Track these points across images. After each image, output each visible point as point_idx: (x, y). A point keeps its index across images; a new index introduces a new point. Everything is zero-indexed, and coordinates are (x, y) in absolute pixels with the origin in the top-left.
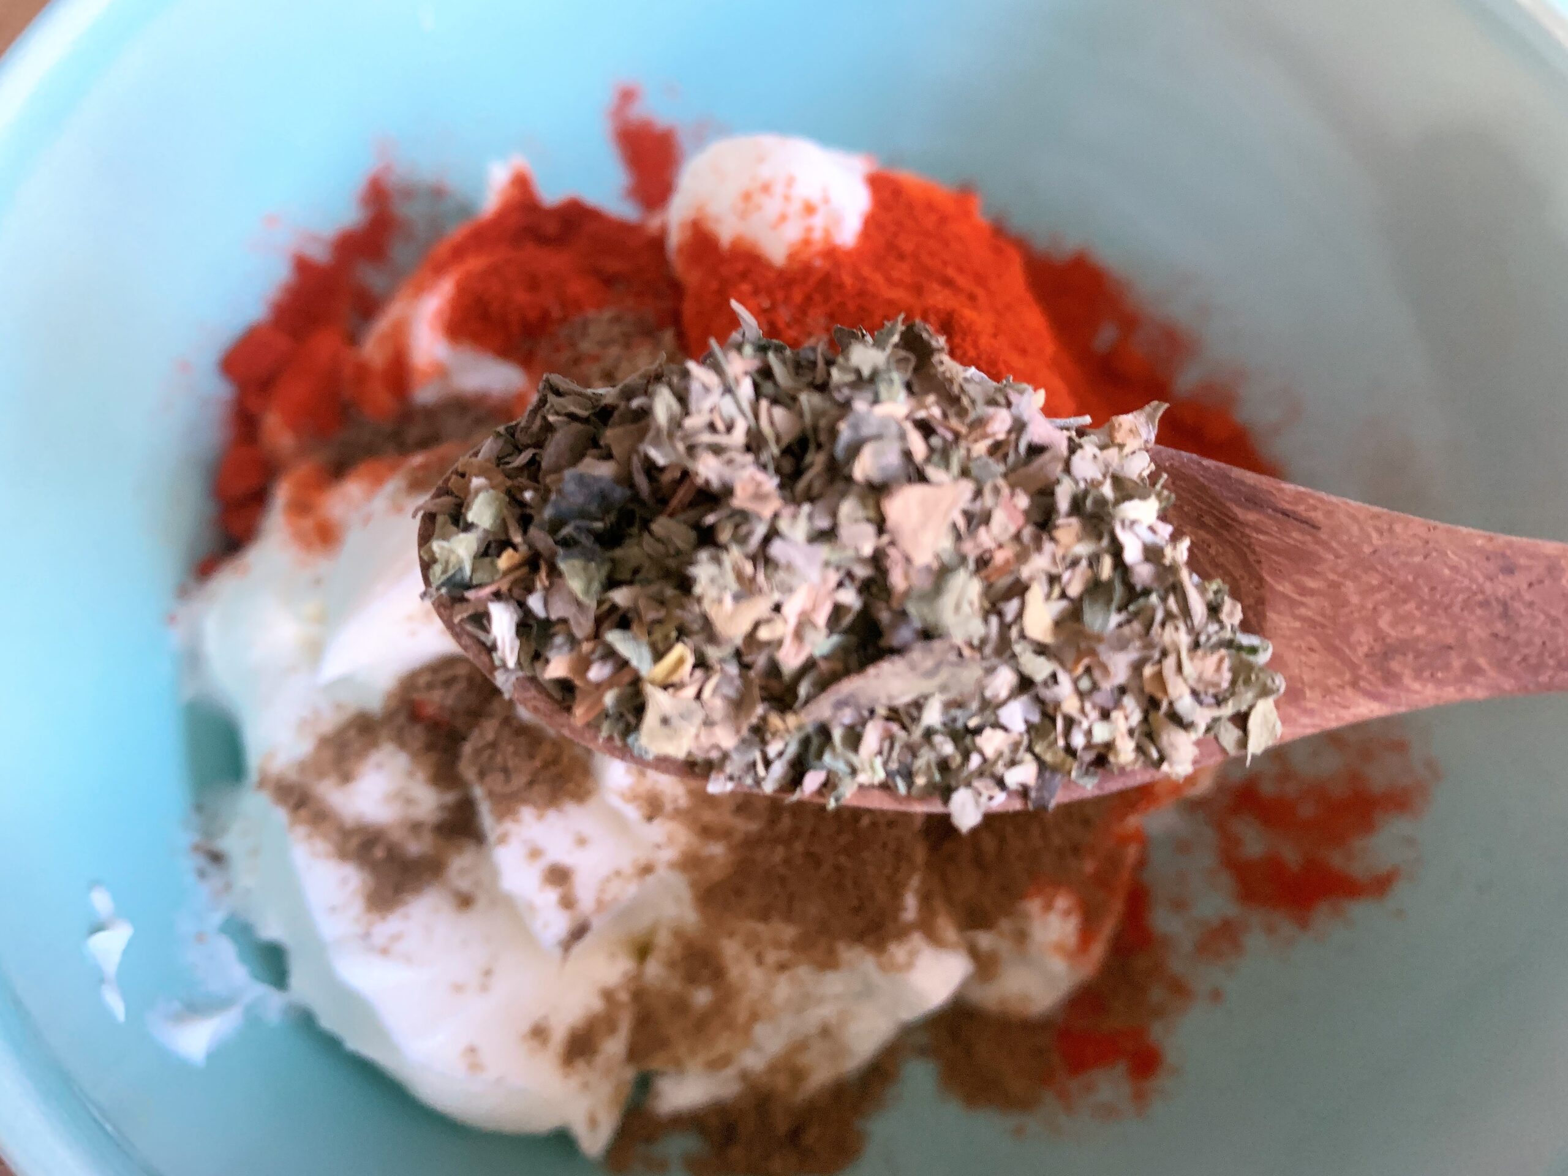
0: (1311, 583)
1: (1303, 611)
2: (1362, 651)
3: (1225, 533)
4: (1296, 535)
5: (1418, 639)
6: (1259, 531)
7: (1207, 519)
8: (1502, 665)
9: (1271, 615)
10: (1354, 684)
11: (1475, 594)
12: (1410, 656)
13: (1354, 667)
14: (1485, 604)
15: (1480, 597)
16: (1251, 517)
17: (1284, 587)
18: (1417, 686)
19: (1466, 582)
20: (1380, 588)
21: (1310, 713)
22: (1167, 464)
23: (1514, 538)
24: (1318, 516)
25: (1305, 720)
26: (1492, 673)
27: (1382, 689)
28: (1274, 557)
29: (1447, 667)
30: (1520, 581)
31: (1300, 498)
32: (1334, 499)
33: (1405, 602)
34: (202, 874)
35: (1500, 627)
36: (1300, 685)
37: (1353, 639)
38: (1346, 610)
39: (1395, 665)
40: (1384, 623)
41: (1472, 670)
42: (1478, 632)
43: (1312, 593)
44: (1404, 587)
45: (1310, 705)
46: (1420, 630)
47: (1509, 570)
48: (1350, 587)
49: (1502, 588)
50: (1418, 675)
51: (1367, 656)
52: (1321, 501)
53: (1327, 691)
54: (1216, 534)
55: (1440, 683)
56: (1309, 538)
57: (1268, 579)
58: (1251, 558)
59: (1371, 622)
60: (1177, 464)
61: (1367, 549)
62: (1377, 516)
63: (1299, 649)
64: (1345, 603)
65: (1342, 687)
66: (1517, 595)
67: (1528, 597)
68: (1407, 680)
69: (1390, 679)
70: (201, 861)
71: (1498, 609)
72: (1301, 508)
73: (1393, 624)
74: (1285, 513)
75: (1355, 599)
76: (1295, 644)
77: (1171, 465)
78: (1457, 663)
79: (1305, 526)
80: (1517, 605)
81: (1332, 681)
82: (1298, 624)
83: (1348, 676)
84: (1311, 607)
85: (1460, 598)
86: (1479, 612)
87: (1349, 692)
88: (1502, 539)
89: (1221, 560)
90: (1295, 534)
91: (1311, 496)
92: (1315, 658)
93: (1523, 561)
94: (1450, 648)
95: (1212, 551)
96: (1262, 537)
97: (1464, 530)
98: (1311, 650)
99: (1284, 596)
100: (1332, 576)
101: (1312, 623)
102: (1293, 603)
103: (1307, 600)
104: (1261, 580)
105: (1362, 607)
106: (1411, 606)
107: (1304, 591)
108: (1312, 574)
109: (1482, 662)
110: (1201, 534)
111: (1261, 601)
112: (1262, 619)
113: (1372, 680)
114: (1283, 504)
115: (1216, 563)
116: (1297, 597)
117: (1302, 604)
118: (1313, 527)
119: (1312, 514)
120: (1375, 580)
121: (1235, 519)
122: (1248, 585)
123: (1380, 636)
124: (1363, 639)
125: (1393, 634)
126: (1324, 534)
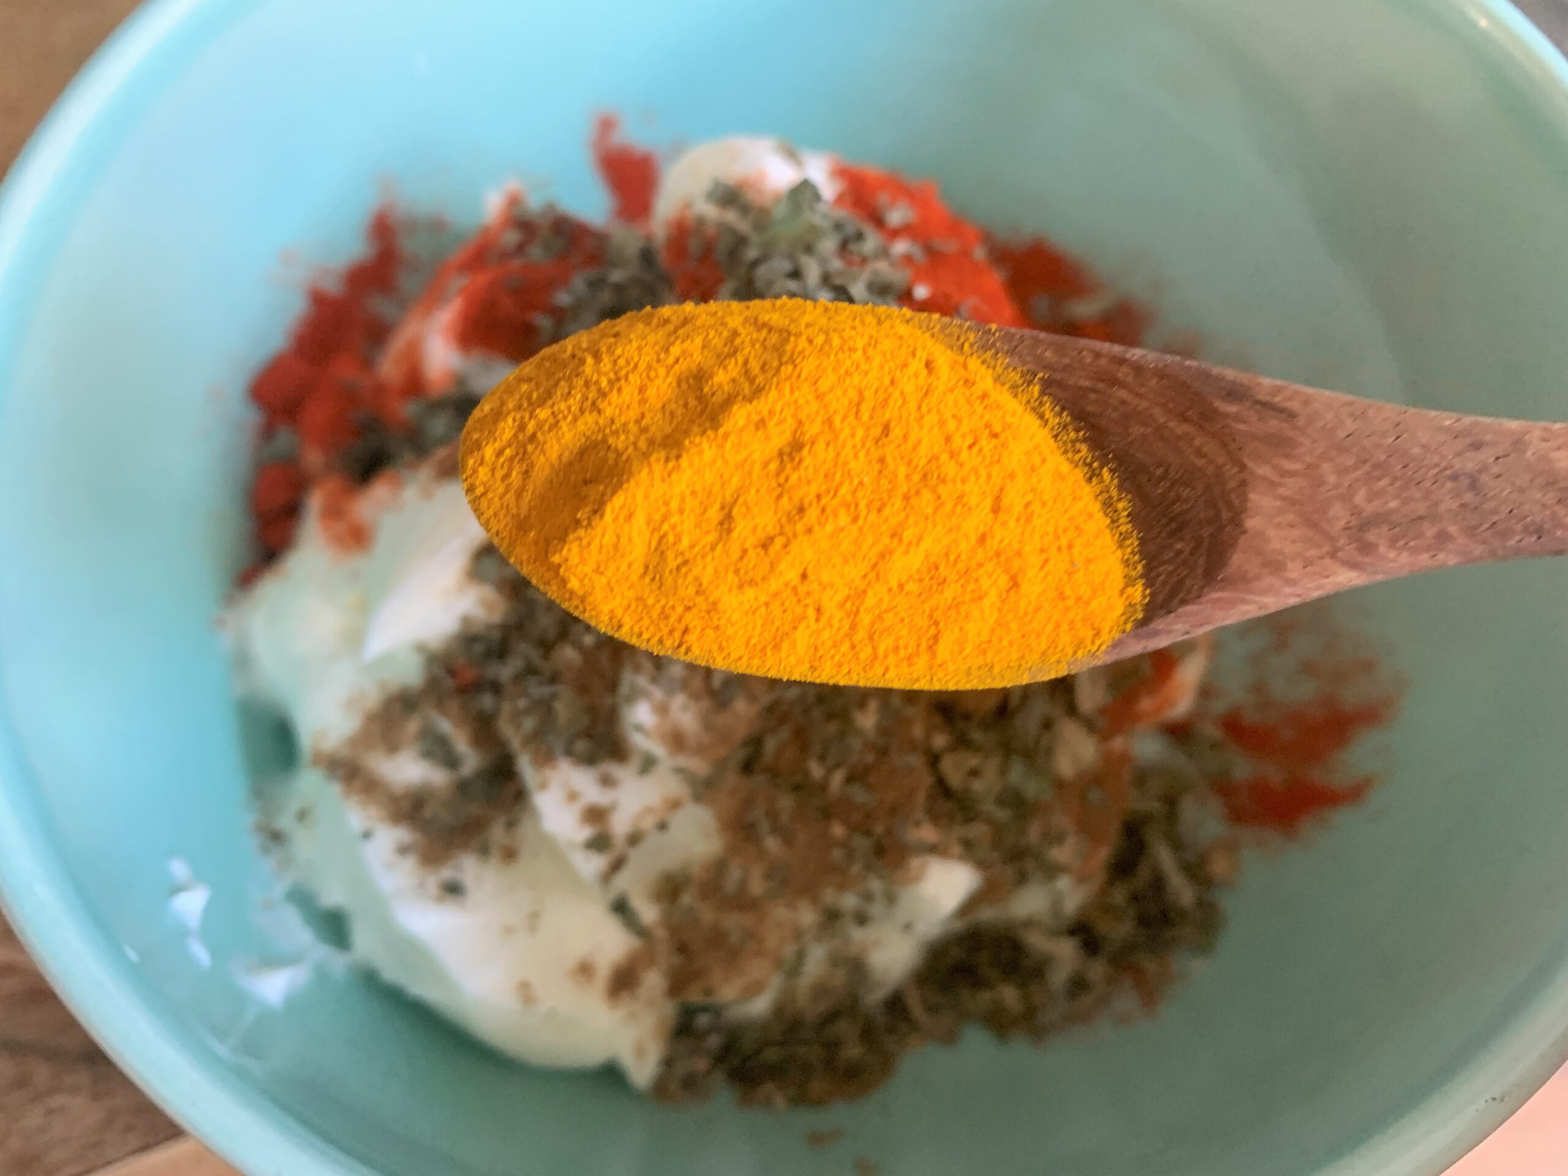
0: (1290, 466)
1: (1282, 491)
2: (1339, 524)
3: (1207, 425)
4: (1274, 424)
5: (1391, 511)
6: (1239, 420)
7: (1191, 415)
8: (1471, 531)
9: (1253, 496)
10: (1333, 555)
11: (1446, 469)
12: (1385, 528)
13: (1332, 539)
14: (1454, 478)
15: (1449, 472)
16: (1232, 409)
17: (1264, 470)
18: (1392, 555)
19: (1436, 459)
20: (1356, 467)
21: (1291, 582)
23: (1481, 419)
24: (1294, 405)
25: (1288, 590)
26: (1462, 540)
27: (1359, 558)
28: (1254, 444)
29: (1419, 535)
30: (1487, 455)
31: (1278, 390)
32: (1309, 390)
33: (1379, 479)
34: (264, 851)
35: (1468, 497)
36: (1280, 558)
37: (1331, 513)
38: (1323, 489)
39: (1371, 536)
40: (1360, 498)
41: (1443, 538)
42: (1449, 504)
43: (1291, 474)
44: (1377, 466)
45: (1292, 575)
46: (1393, 504)
47: (1477, 446)
48: (1326, 467)
49: (1470, 463)
50: (1393, 542)
51: (1345, 529)
52: (1297, 393)
53: (1307, 563)
54: (1200, 428)
55: (1414, 551)
56: (1284, 425)
57: (1251, 464)
58: (1233, 446)
59: (1346, 498)
61: (1341, 434)
62: (1352, 403)
63: (1279, 526)
64: (1323, 483)
65: (1321, 558)
66: (1484, 469)
67: (1495, 470)
68: (1382, 549)
69: (1367, 548)
70: (263, 841)
71: (1465, 482)
72: (1278, 400)
73: (1369, 499)
74: (1265, 405)
75: (1332, 479)
76: (1277, 520)
78: (1430, 531)
79: (1283, 416)
80: (1484, 478)
81: (1313, 552)
82: (1278, 503)
83: (1326, 548)
84: (1291, 487)
85: (1432, 472)
86: (1449, 485)
87: (1327, 561)
88: (1468, 420)
89: (1205, 450)
90: (1272, 423)
91: (1288, 388)
92: (1295, 533)
93: (1488, 437)
94: (1421, 518)
95: (1196, 443)
96: (1242, 427)
97: (1434, 413)
98: (1291, 526)
99: (1265, 478)
100: (1309, 459)
101: (1292, 502)
102: (1272, 484)
103: (1286, 481)
104: (1243, 467)
105: (1337, 486)
106: (1383, 483)
107: (1284, 474)
108: (1290, 457)
109: (1452, 529)
110: (1185, 428)
111: (1243, 484)
112: (1245, 500)
113: (1350, 551)
114: (1261, 397)
115: (1200, 453)
116: (1275, 478)
117: (1280, 485)
118: (1291, 415)
119: (1288, 404)
120: (1350, 461)
121: (1216, 411)
122: (1231, 470)
123: (1356, 512)
124: (1339, 515)
125: (1370, 508)
126: (1301, 421)
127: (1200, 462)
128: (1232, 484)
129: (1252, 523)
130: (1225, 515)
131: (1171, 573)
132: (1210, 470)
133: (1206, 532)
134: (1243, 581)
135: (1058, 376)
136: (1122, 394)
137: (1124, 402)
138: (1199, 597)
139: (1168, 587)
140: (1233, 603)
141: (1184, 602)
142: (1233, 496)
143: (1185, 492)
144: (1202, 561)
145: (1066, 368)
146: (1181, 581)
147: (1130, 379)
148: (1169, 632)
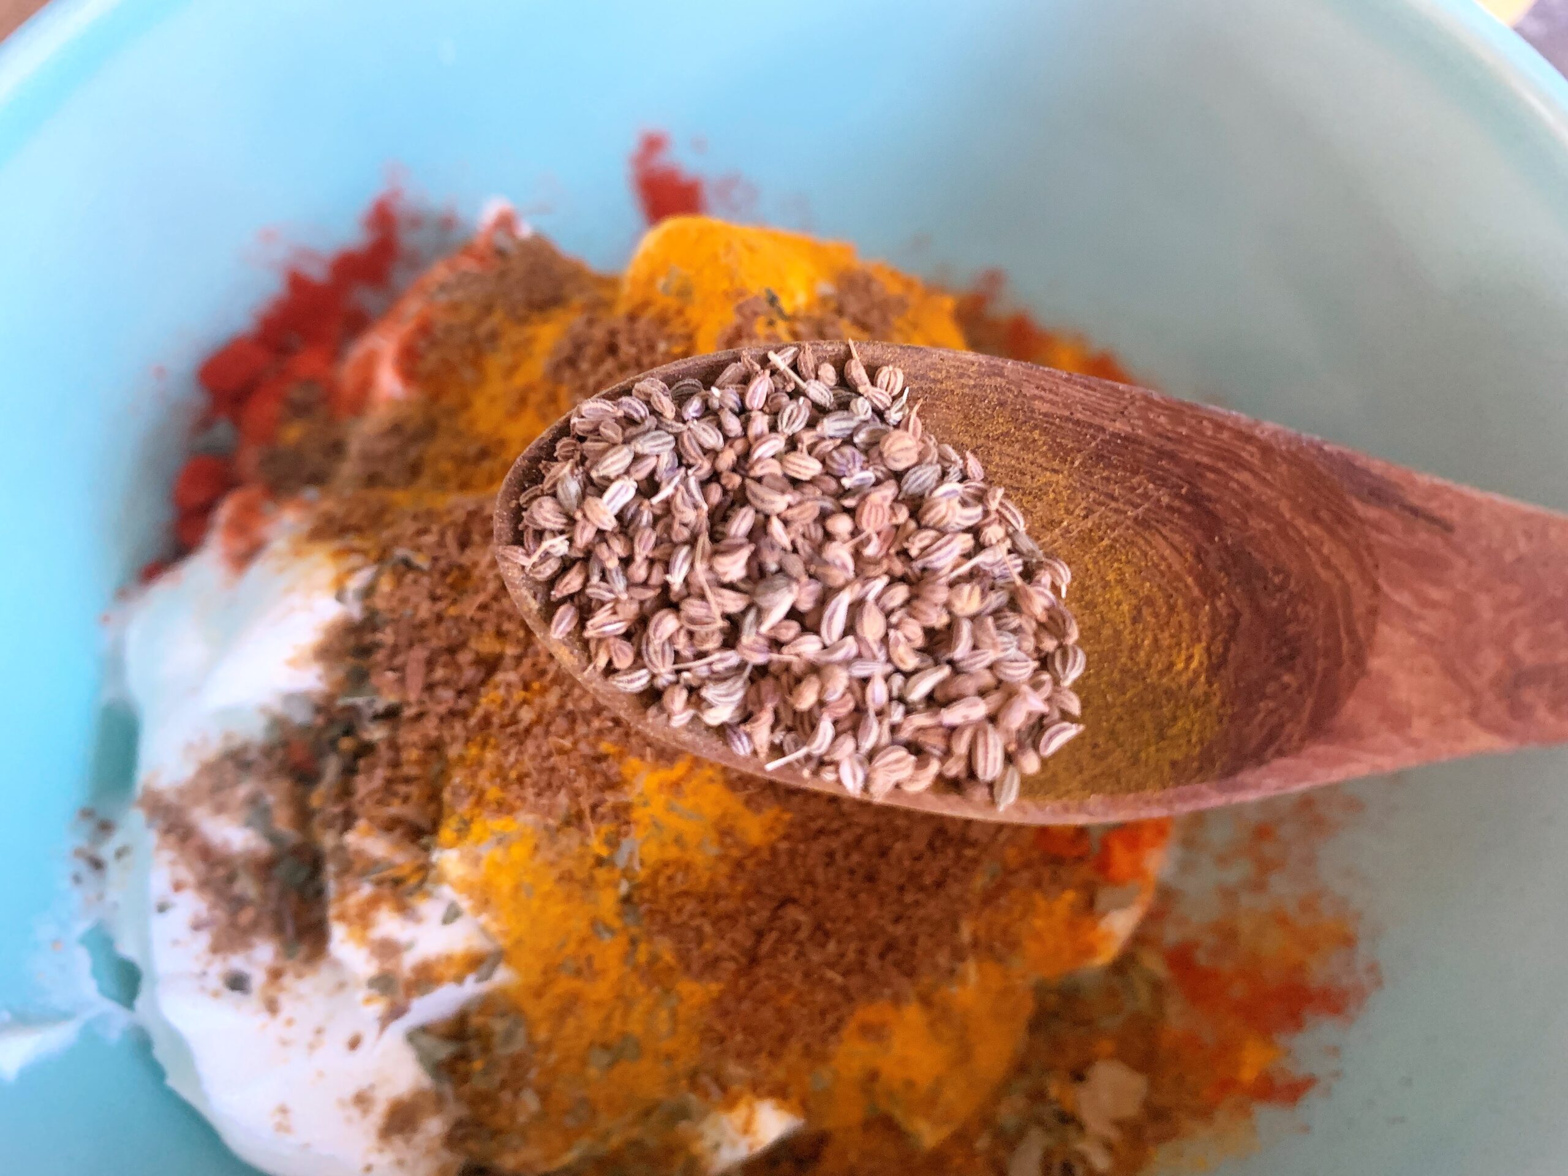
0: (1435, 594)
2: (1488, 674)
3: (1341, 530)
4: (1423, 538)
5: (1560, 665)
6: (1379, 529)
7: (1324, 514)
9: (1383, 629)
10: (1474, 714)
12: (1547, 686)
13: (1473, 693)
16: (1372, 513)
17: (1403, 598)
20: (1519, 604)
21: (1415, 743)
22: (1284, 448)
24: (1454, 516)
25: (1408, 751)
27: (1508, 722)
28: (1395, 561)
31: (1434, 492)
32: (1477, 493)
33: (1551, 620)
34: (77, 879)
36: (1405, 711)
37: (1478, 660)
38: (1475, 627)
39: (1528, 695)
40: (1520, 645)
43: (1434, 605)
44: (1550, 603)
45: (1417, 733)
46: (1565, 654)
48: (1482, 599)
50: (1554, 708)
51: (1493, 682)
52: (1460, 496)
53: (1439, 721)
54: (1332, 532)
56: (1439, 541)
57: (1386, 588)
58: (1368, 561)
59: (1504, 643)
60: (1293, 448)
61: (1509, 557)
63: (1410, 670)
64: (1474, 618)
65: (1458, 717)
68: (1542, 713)
69: (1518, 710)
70: (83, 867)
72: (1433, 506)
74: (1415, 511)
75: (1487, 615)
76: (1408, 663)
77: (1288, 451)
79: (1436, 527)
81: (1447, 709)
82: (1412, 640)
83: (1466, 704)
84: (1431, 622)
87: (1466, 723)
89: (1335, 560)
90: (1423, 536)
91: (1448, 490)
92: (1429, 680)
95: (1325, 550)
96: (1384, 538)
98: (1426, 671)
99: (1399, 606)
100: (1460, 586)
101: (1430, 641)
102: (1408, 614)
103: (1428, 613)
104: (1376, 589)
105: (1495, 625)
106: (1557, 626)
108: (1438, 583)
110: (1316, 529)
111: (1373, 612)
112: (1372, 629)
113: (1497, 710)
114: (1415, 500)
115: (1327, 563)
116: (1416, 609)
117: (1420, 618)
118: (1446, 527)
119: (1446, 514)
120: (1514, 593)
121: (1353, 514)
122: (1360, 592)
123: (1512, 660)
124: (1491, 661)
125: (1530, 659)
126: (1458, 537)
127: (1324, 574)
128: (1359, 609)
129: (1375, 663)
130: (1346, 646)
131: (1271, 712)
132: (1337, 584)
133: (1321, 665)
134: (1353, 736)
135: (1170, 446)
136: (1245, 477)
137: (1246, 488)
138: (1299, 749)
139: (1265, 731)
140: (1339, 761)
141: (1281, 753)
142: (1360, 627)
143: (1303, 610)
144: (1310, 702)
145: (1179, 440)
146: (1282, 725)
147: (1256, 461)
148: (1257, 786)
